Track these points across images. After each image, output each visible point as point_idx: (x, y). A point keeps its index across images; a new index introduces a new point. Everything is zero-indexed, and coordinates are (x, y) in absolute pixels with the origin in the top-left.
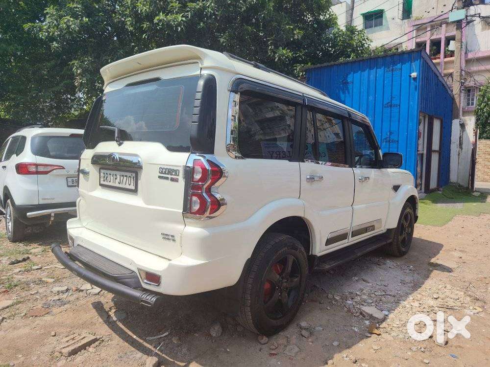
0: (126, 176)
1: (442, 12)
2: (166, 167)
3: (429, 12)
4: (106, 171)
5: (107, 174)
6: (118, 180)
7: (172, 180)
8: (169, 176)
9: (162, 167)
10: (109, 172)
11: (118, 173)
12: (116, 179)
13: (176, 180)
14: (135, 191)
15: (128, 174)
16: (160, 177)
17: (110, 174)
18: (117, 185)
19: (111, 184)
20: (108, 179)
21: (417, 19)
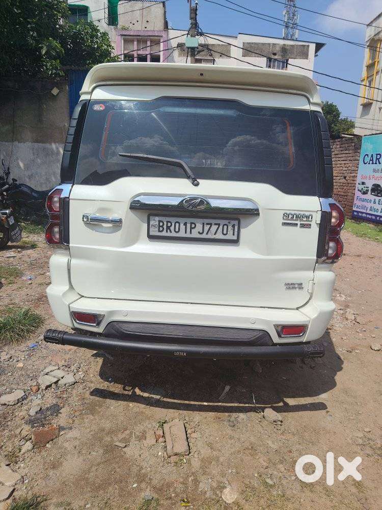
0: (217, 224)
1: (146, 28)
2: (293, 212)
3: (134, 24)
4: (163, 219)
5: (169, 222)
6: (198, 230)
7: (303, 226)
8: (299, 223)
9: (288, 212)
10: (172, 219)
11: (198, 221)
12: (192, 228)
13: (309, 226)
14: (235, 242)
15: (222, 222)
16: (284, 224)
17: (177, 222)
18: (196, 236)
19: (181, 235)
20: (172, 229)
21: (124, 29)
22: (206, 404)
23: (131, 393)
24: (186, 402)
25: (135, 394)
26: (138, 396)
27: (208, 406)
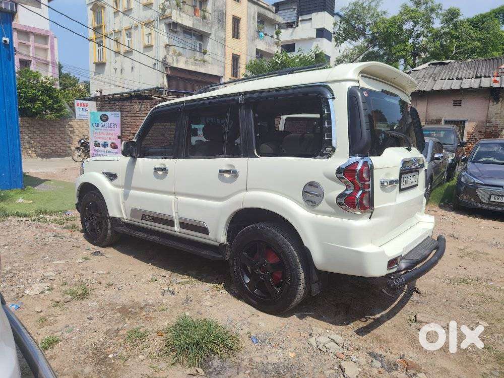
0: (414, 176)
4: (405, 176)
5: (406, 178)
11: (411, 175)
12: (410, 180)
15: (415, 173)
18: (411, 185)
19: (408, 186)
20: (406, 182)
22: (396, 303)
23: (372, 320)
24: (391, 308)
25: (374, 319)
26: (378, 319)
27: (398, 303)
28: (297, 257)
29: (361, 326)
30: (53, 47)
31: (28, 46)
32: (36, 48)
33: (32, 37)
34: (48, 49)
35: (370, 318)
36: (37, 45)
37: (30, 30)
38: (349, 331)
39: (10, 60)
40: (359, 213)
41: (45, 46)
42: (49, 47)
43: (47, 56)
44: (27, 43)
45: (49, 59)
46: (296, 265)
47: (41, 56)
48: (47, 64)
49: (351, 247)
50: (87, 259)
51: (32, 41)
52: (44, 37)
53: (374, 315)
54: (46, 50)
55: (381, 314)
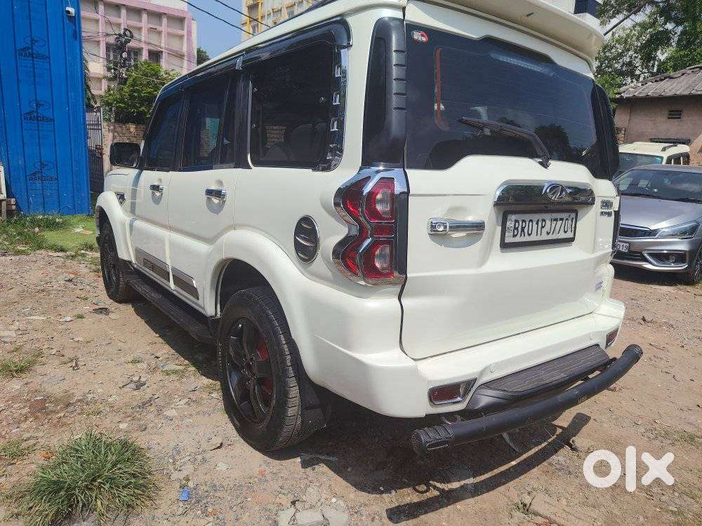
0: (562, 219)
4: (520, 217)
5: (524, 221)
6: (547, 228)
9: (603, 199)
10: (527, 217)
11: (547, 216)
12: (543, 227)
14: (570, 241)
15: (565, 215)
16: (602, 213)
17: (531, 221)
18: (544, 237)
19: (534, 238)
20: (526, 230)
22: (514, 463)
23: (436, 493)
24: (496, 471)
25: (442, 491)
26: (451, 491)
27: (519, 464)
28: (289, 357)
29: (408, 500)
30: (189, 33)
31: (160, 33)
32: (169, 34)
33: (165, 20)
34: (184, 36)
35: (435, 487)
36: (170, 30)
37: (162, 11)
38: (375, 508)
39: (76, 40)
40: (363, 283)
41: (180, 32)
42: (185, 32)
43: (182, 45)
44: (159, 28)
45: (185, 50)
46: (285, 371)
47: (175, 45)
48: (181, 56)
49: (351, 351)
50: (81, 317)
51: (164, 26)
52: (181, 20)
53: (449, 481)
54: (181, 37)
55: (462, 483)
